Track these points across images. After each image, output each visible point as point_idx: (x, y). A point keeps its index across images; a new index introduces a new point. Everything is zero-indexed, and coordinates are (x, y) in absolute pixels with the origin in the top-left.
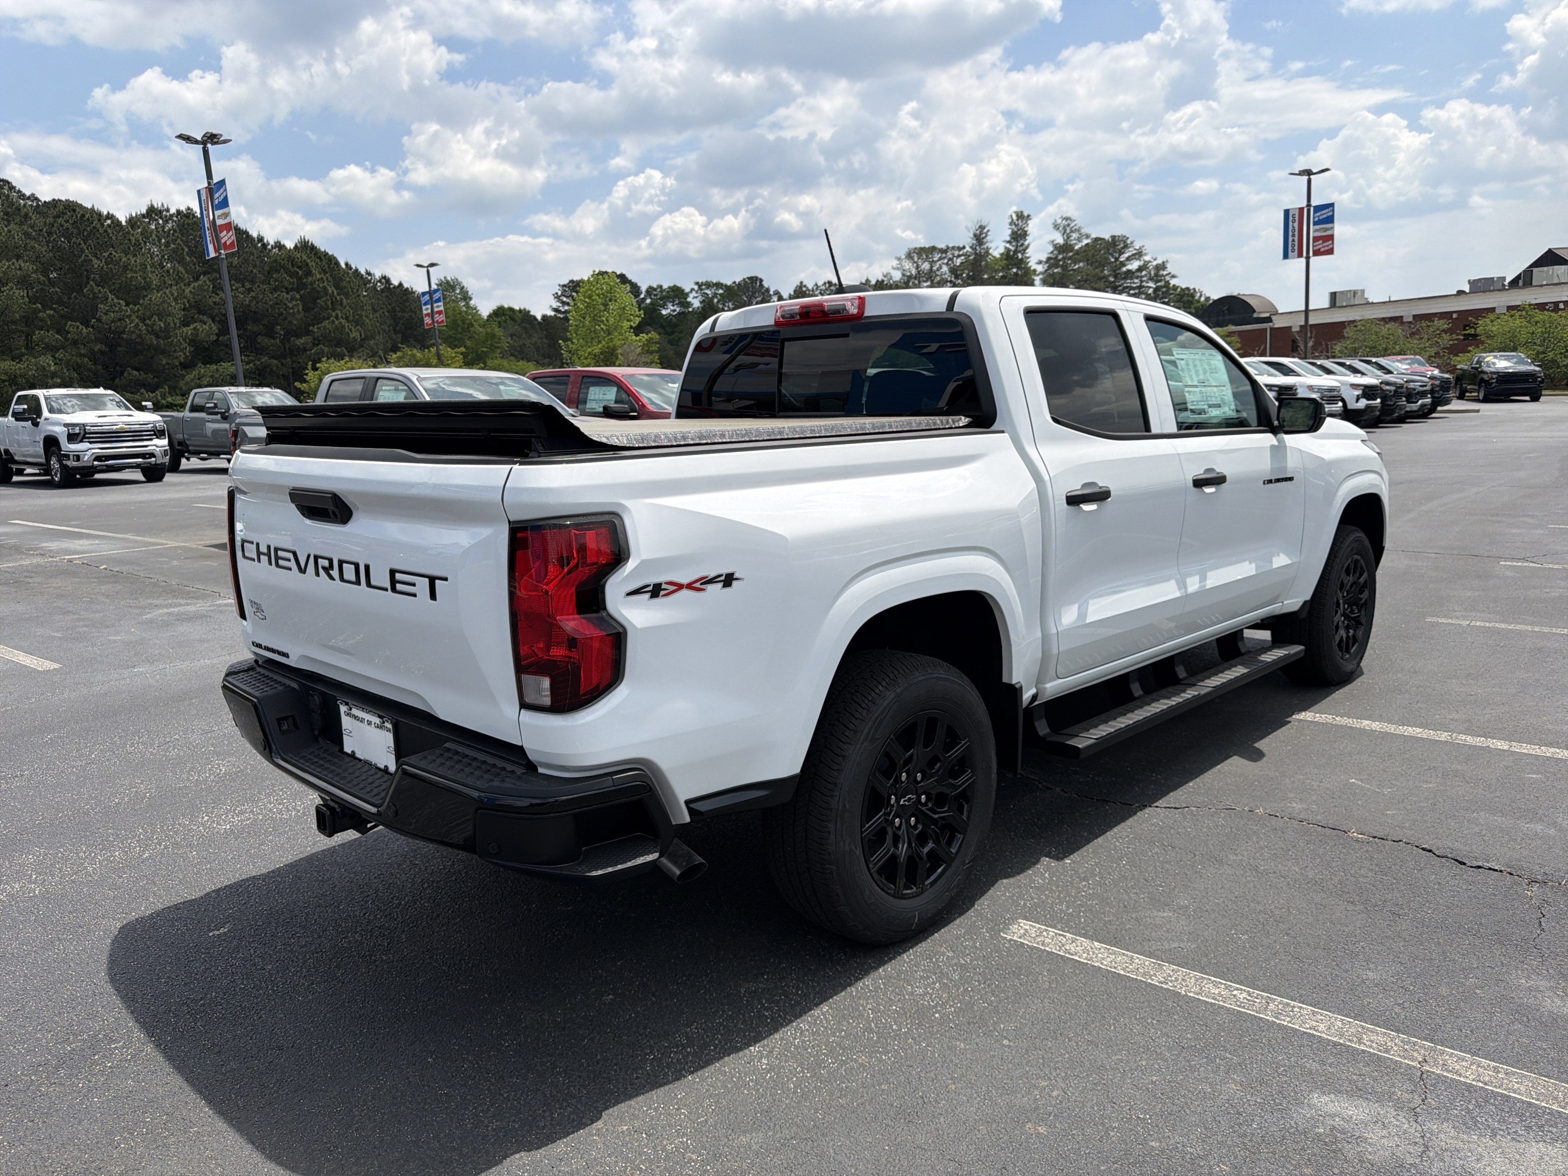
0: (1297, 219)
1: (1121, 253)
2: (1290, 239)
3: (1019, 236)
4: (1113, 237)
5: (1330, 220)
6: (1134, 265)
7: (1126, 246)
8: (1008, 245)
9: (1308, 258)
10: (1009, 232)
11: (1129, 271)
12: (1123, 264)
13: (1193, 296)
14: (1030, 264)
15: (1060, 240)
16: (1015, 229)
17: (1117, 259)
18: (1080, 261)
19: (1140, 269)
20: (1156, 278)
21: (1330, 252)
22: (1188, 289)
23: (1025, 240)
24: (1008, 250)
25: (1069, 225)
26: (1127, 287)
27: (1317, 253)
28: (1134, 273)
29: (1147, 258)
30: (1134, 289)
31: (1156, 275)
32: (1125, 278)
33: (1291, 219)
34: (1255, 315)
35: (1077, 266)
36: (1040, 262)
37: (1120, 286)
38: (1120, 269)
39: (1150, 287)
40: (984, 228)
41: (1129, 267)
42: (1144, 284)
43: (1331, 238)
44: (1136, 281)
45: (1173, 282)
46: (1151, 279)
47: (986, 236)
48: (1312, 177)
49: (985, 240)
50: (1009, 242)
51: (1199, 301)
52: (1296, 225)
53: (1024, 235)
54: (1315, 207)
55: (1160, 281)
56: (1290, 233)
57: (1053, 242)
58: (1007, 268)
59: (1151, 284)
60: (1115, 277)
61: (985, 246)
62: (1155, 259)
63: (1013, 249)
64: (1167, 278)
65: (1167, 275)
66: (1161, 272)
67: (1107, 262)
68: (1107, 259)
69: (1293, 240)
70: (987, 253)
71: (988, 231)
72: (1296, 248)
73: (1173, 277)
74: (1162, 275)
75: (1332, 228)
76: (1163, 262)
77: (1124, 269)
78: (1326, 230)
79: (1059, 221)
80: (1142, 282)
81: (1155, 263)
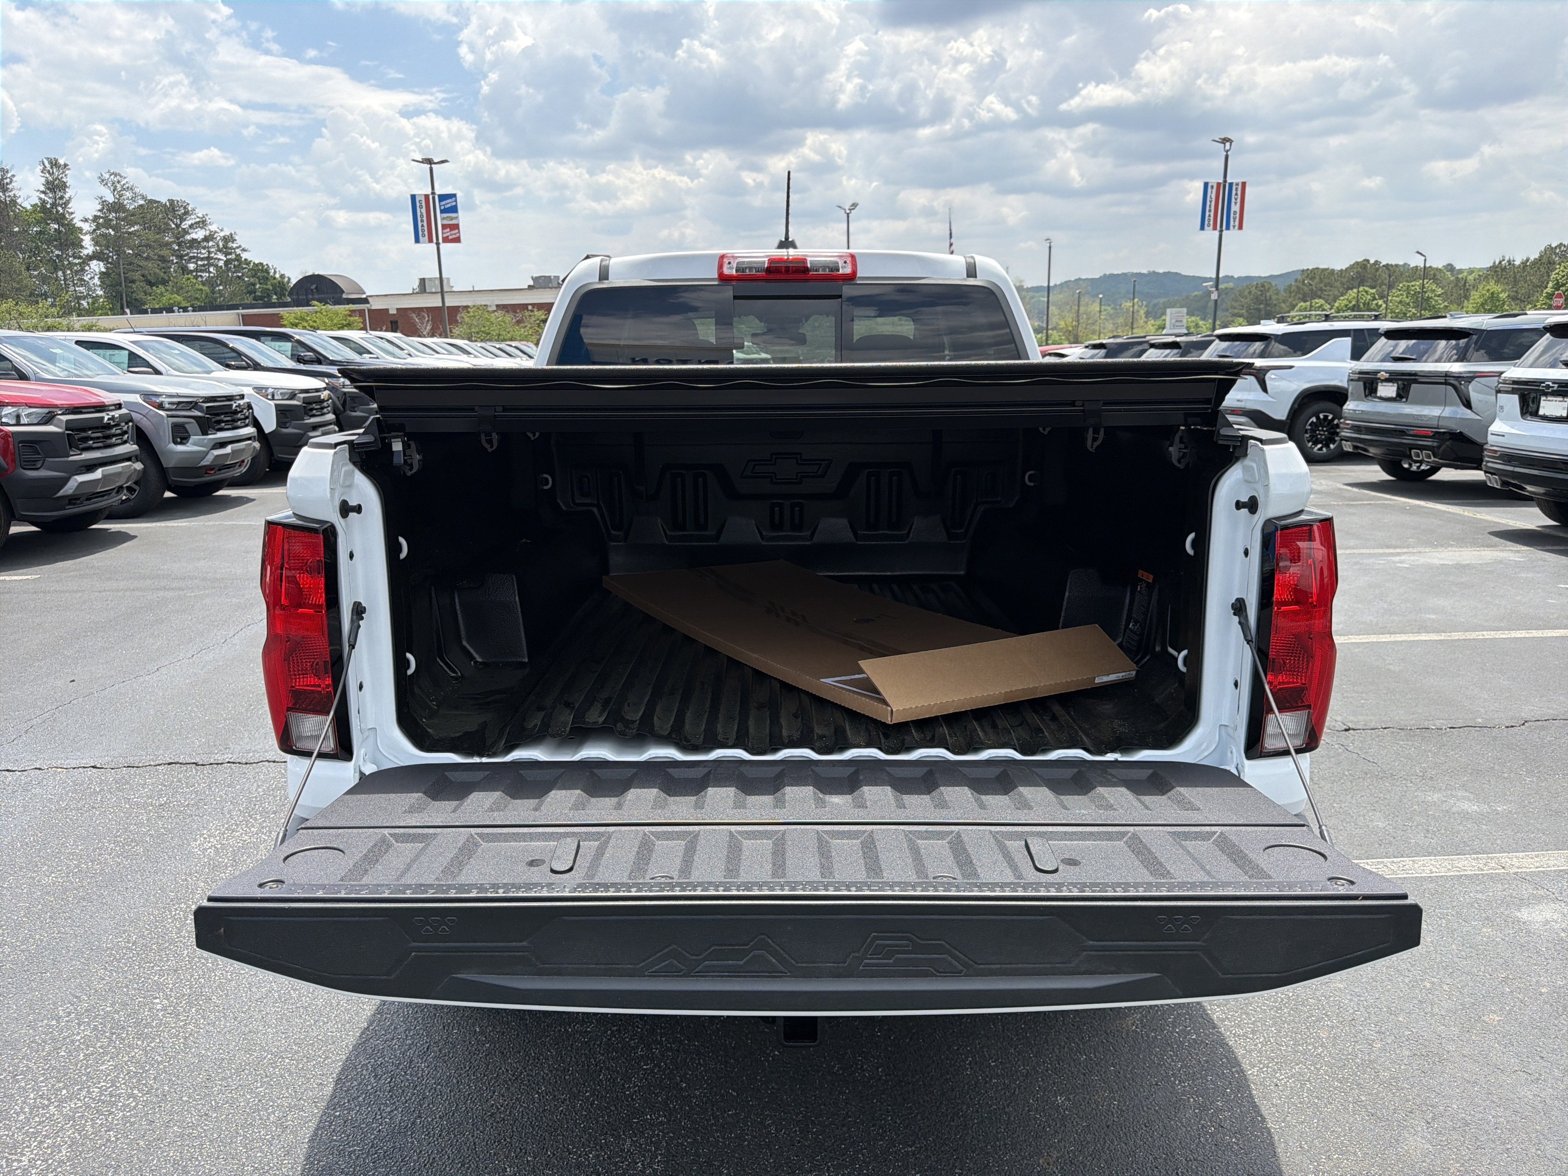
0: (424, 204)
1: (182, 220)
2: (420, 224)
3: (55, 186)
4: (171, 201)
5: (454, 209)
6: (199, 234)
7: (187, 213)
8: (43, 196)
9: (438, 244)
10: (43, 180)
11: (194, 240)
12: (186, 232)
13: (267, 271)
14: (75, 221)
15: (111, 199)
16: (50, 178)
17: (178, 226)
18: (136, 223)
19: (206, 239)
20: (226, 251)
21: (457, 240)
22: (261, 264)
23: (65, 193)
24: (44, 202)
25: (119, 182)
26: (194, 257)
27: (446, 240)
28: (199, 243)
29: (213, 228)
30: (202, 259)
31: (225, 247)
32: (191, 247)
33: (418, 204)
34: (344, 296)
35: (132, 229)
36: (86, 220)
37: (186, 255)
38: (183, 236)
39: (219, 259)
40: (7, 172)
41: (194, 236)
42: (212, 255)
43: (456, 227)
44: (203, 251)
45: (244, 256)
46: (220, 250)
47: (11, 182)
48: (433, 166)
49: (10, 186)
50: (43, 192)
51: (275, 278)
52: (424, 210)
53: (63, 186)
54: (440, 196)
55: (230, 254)
56: (419, 219)
57: (101, 198)
58: (43, 222)
59: (220, 256)
60: (179, 245)
61: (11, 194)
62: (222, 230)
63: (50, 201)
64: (238, 251)
65: (237, 248)
66: (230, 245)
67: (168, 229)
68: (167, 224)
69: (422, 226)
70: (14, 202)
71: (13, 176)
72: (426, 233)
73: (244, 250)
74: (232, 248)
75: (457, 218)
76: (231, 234)
77: (188, 237)
78: (452, 219)
79: (107, 176)
80: (209, 252)
81: (222, 234)
